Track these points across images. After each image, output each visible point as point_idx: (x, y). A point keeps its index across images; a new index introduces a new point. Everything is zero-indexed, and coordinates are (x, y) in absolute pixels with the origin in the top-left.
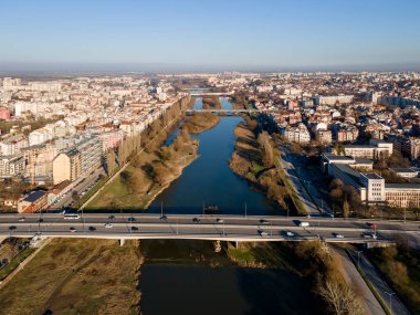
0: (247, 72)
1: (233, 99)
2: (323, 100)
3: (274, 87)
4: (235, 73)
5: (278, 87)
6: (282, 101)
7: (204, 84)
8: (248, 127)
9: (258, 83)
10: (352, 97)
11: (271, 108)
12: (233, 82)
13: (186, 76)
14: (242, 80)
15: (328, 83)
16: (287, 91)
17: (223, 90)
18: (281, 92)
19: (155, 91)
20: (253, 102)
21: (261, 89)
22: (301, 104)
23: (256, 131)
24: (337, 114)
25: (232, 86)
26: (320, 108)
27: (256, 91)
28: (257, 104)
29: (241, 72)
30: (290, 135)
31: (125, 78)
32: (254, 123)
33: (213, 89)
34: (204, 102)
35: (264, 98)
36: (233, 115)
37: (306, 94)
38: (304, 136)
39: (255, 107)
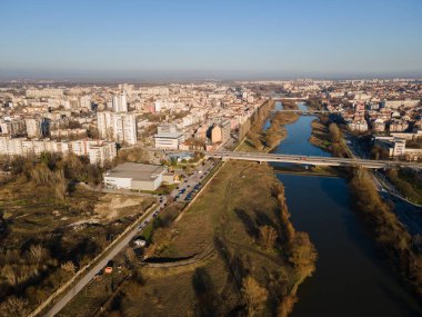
0: (319, 79)
1: (308, 103)
2: (388, 104)
3: (346, 93)
4: (308, 80)
5: (350, 93)
6: (351, 105)
7: (280, 90)
8: (321, 122)
9: (331, 89)
10: (417, 102)
11: (341, 110)
12: (307, 88)
13: (261, 83)
14: (315, 87)
15: (401, 90)
16: (357, 97)
17: (298, 95)
18: (352, 97)
19: (241, 96)
20: (325, 105)
21: (333, 95)
22: (368, 107)
23: (327, 124)
24: (396, 114)
25: (306, 93)
26: (383, 110)
27: (328, 97)
28: (329, 107)
29: (314, 79)
30: (353, 126)
31: (210, 85)
32: (327, 119)
33: (289, 95)
34: (283, 105)
35: (335, 102)
36: (309, 114)
37: (374, 99)
38: (363, 127)
39: (326, 109)
